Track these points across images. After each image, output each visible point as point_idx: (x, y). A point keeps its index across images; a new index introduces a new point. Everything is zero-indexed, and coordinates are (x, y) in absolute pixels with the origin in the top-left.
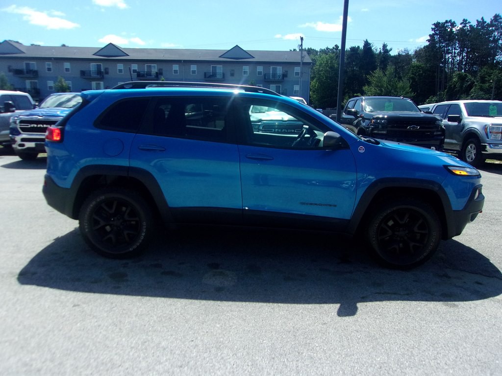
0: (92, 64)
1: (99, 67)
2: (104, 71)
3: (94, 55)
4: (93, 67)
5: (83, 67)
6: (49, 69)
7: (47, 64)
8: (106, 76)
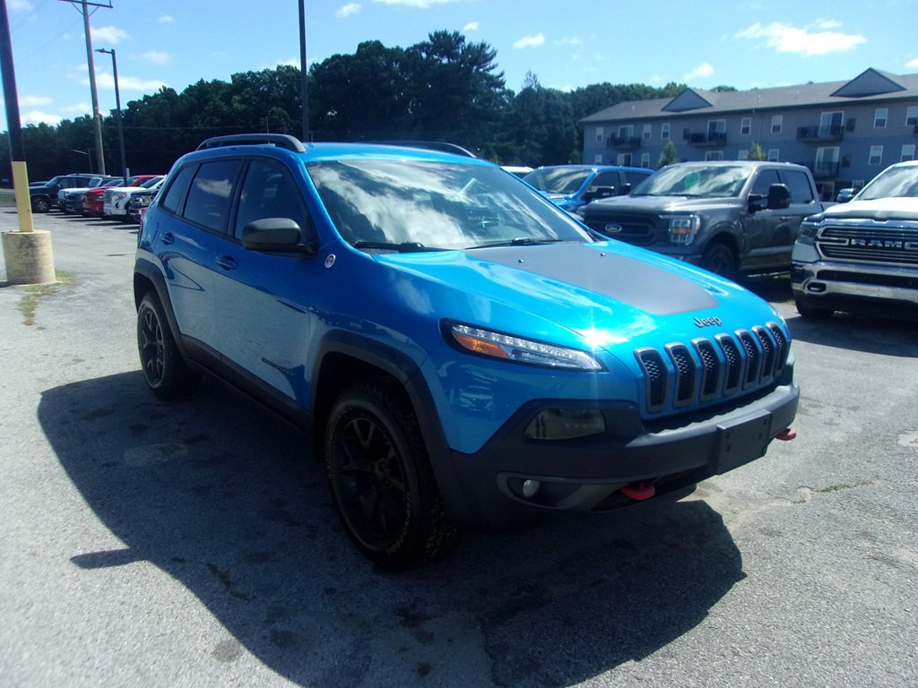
0: (823, 114)
1: (837, 118)
2: (845, 126)
3: (832, 95)
4: (824, 119)
5: (805, 121)
6: (746, 130)
7: (746, 121)
8: (847, 135)
